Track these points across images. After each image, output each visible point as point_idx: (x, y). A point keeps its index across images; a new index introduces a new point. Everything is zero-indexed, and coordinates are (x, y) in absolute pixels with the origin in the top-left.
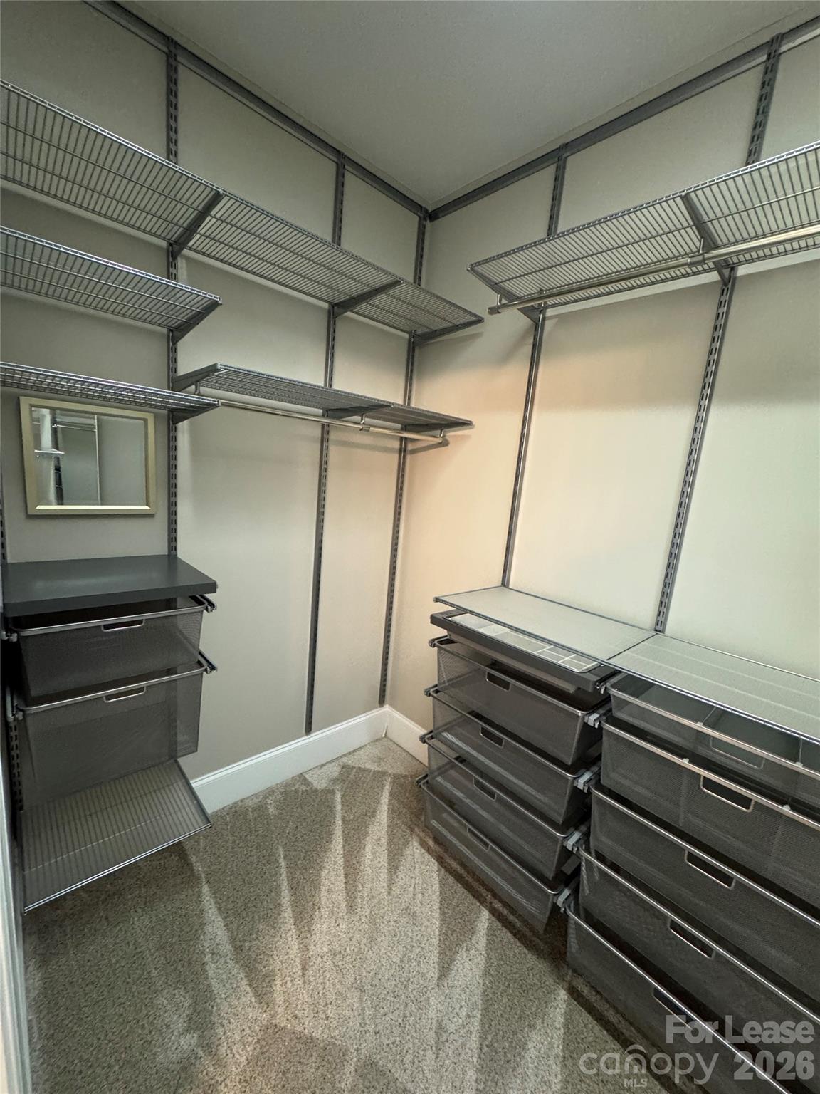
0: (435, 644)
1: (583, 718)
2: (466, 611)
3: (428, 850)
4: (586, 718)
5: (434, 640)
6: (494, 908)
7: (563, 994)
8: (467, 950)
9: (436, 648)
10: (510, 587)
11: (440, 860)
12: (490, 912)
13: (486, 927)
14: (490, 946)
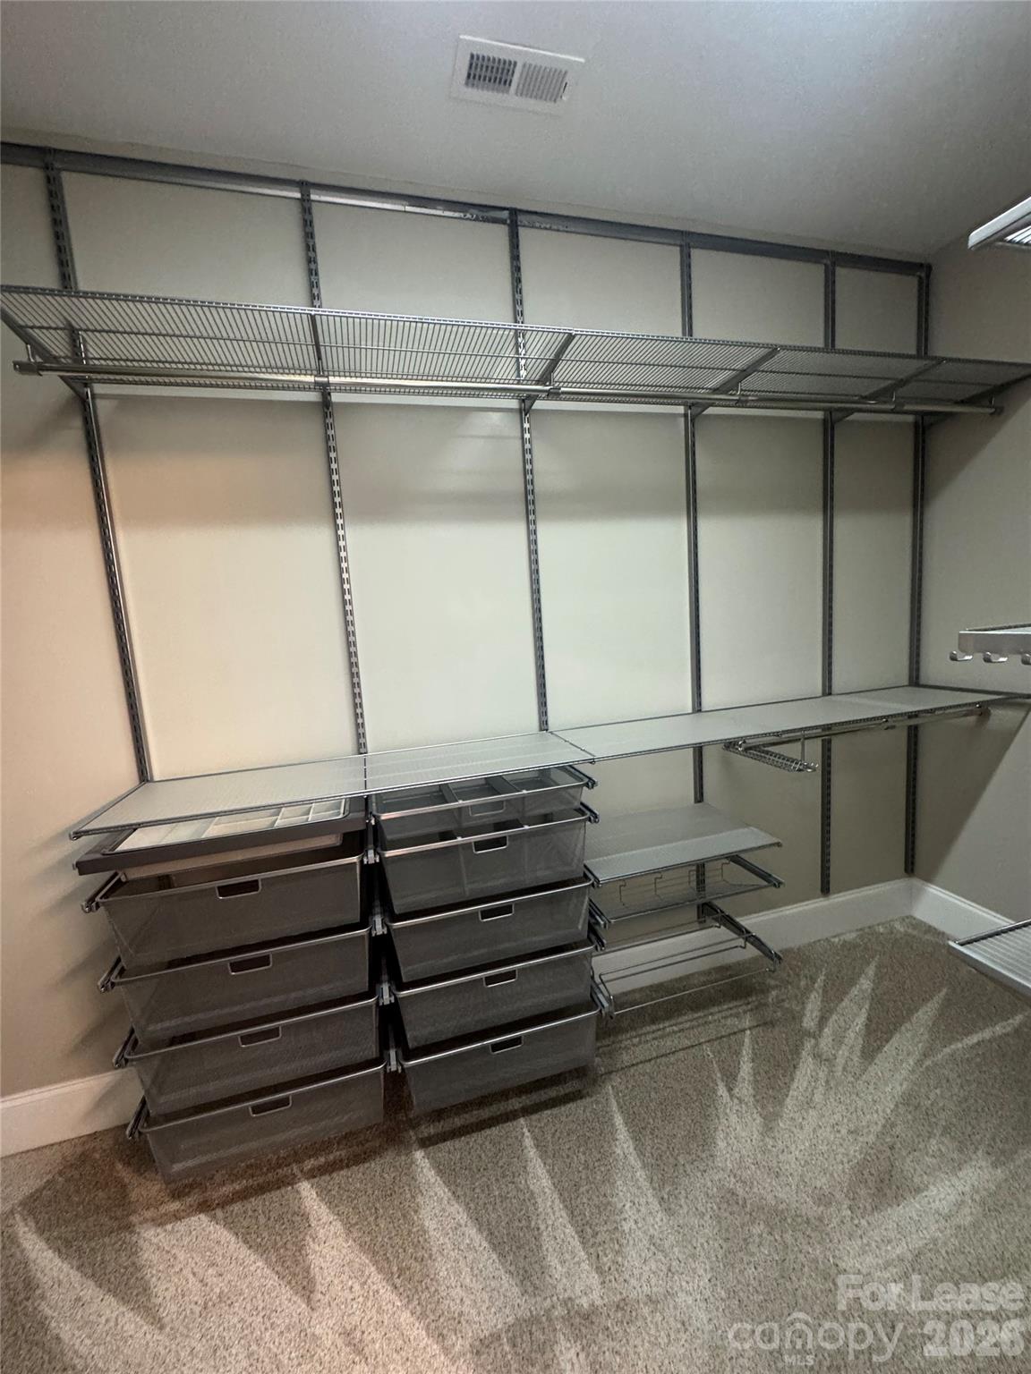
0: (97, 904)
1: (362, 861)
2: (134, 828)
3: (177, 1217)
4: (365, 861)
5: (92, 900)
6: (312, 1170)
7: (419, 1155)
8: (314, 1240)
9: (102, 908)
10: (156, 778)
11: (205, 1207)
12: (308, 1179)
13: (315, 1196)
14: (332, 1204)
